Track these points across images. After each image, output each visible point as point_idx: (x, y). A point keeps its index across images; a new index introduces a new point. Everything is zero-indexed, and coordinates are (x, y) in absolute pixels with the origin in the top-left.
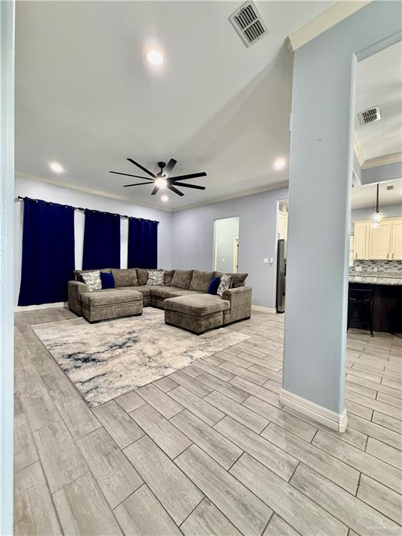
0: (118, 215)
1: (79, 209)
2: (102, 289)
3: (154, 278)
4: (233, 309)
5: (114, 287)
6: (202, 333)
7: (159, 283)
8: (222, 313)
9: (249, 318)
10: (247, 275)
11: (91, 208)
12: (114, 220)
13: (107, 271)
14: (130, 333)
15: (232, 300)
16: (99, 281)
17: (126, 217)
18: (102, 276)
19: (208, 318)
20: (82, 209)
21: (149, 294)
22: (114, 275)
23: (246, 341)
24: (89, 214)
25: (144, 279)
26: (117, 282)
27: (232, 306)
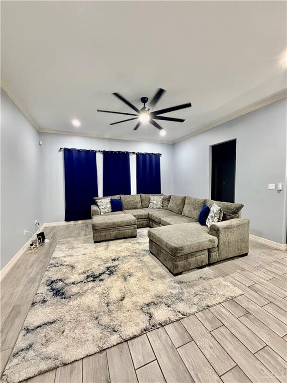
0: (127, 152)
1: (99, 151)
2: (112, 211)
3: (155, 202)
4: (221, 247)
5: (122, 210)
6: (181, 273)
7: (159, 206)
8: (206, 252)
9: (246, 255)
10: (242, 206)
11: (107, 150)
12: (125, 156)
13: (117, 197)
14: (114, 260)
15: (221, 236)
16: (109, 205)
17: (134, 153)
18: (112, 202)
19: (187, 258)
20: (101, 151)
21: (147, 217)
22: (122, 199)
23: (232, 300)
24: (106, 154)
25: (146, 202)
26: (125, 206)
27: (221, 242)
